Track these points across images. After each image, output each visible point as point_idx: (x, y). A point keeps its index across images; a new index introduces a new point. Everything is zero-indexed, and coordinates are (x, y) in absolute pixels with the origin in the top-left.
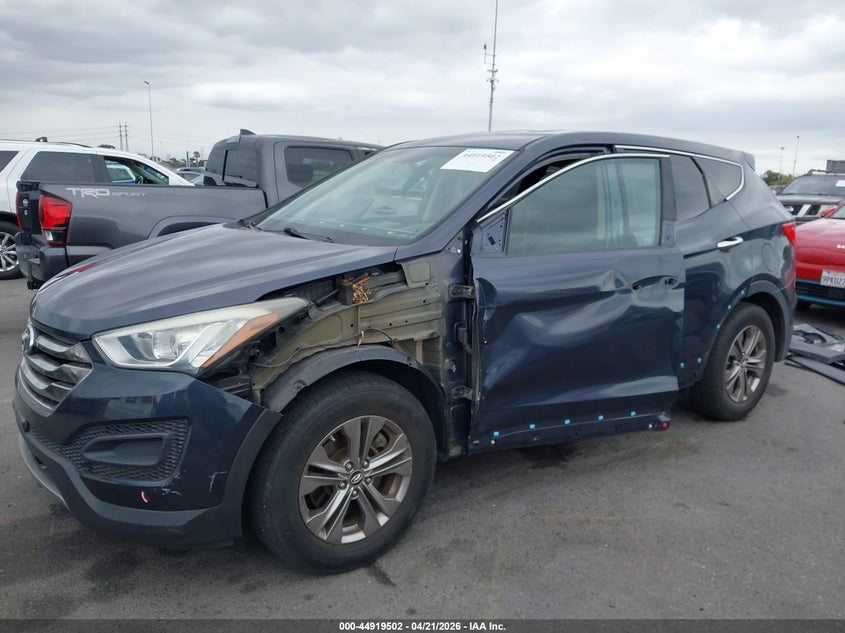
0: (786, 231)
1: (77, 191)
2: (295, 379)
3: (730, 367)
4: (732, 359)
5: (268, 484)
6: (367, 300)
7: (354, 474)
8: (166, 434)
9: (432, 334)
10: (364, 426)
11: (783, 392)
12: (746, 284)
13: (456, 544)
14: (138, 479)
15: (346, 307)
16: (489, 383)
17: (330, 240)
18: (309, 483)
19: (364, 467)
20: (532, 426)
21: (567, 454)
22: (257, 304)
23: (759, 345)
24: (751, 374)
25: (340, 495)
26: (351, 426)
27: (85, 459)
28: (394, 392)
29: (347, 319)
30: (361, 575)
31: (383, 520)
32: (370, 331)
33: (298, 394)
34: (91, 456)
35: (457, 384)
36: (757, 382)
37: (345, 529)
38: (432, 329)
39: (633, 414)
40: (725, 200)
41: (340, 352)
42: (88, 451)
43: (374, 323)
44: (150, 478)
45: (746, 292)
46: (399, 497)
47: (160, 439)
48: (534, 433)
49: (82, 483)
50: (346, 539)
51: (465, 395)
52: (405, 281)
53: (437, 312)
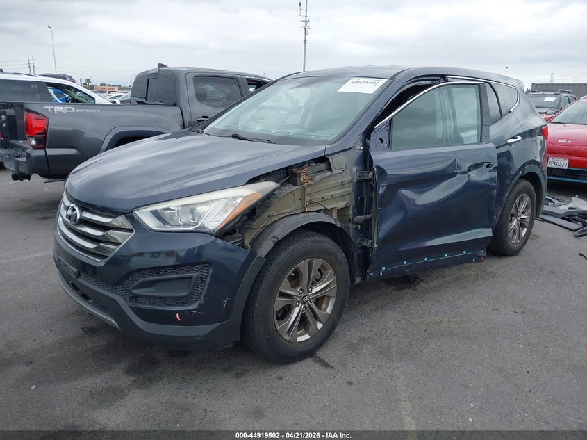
0: (543, 131)
1: (51, 109)
2: (271, 235)
3: (511, 221)
4: (512, 216)
5: (257, 305)
6: (310, 182)
7: (304, 297)
8: (194, 274)
9: (347, 204)
10: (310, 264)
11: (537, 237)
12: (523, 167)
13: (363, 340)
14: (173, 305)
15: (298, 187)
16: (381, 235)
17: (269, 142)
18: (279, 303)
19: (309, 292)
20: (405, 263)
21: (414, 281)
22: (246, 186)
23: (527, 207)
24: (522, 225)
25: (296, 310)
26: (303, 266)
27: (133, 294)
28: (327, 243)
29: (298, 195)
30: (309, 361)
31: (320, 326)
32: (311, 203)
33: (274, 245)
34: (136, 292)
35: (360, 237)
36: (525, 230)
37: (299, 332)
38: (345, 200)
39: (465, 252)
40: (510, 112)
41: (295, 217)
42: (134, 288)
43: (313, 197)
44: (183, 304)
45: (523, 172)
46: (329, 310)
47: (190, 278)
48: (406, 267)
49: (130, 310)
50: (300, 339)
51: (365, 244)
52: (330, 169)
53: (349, 189)
